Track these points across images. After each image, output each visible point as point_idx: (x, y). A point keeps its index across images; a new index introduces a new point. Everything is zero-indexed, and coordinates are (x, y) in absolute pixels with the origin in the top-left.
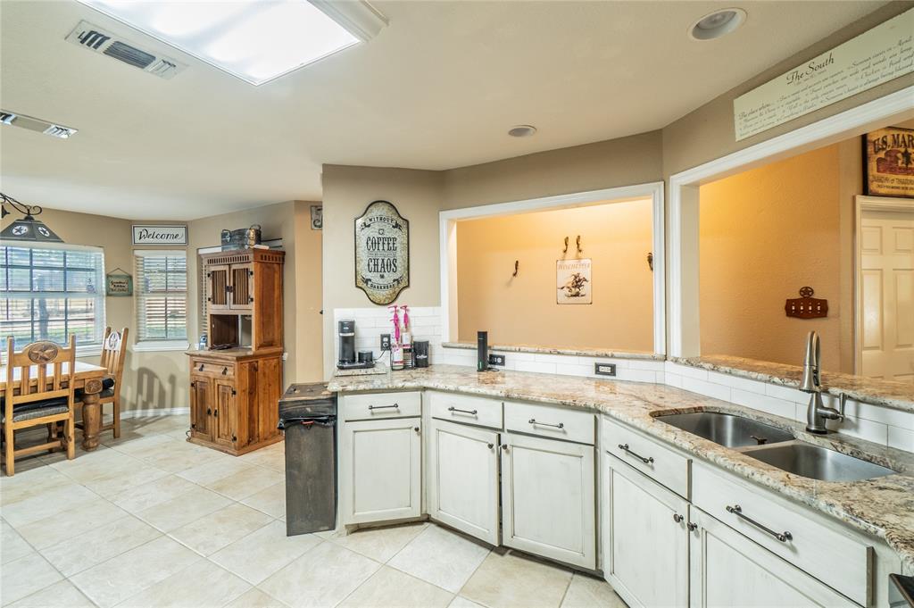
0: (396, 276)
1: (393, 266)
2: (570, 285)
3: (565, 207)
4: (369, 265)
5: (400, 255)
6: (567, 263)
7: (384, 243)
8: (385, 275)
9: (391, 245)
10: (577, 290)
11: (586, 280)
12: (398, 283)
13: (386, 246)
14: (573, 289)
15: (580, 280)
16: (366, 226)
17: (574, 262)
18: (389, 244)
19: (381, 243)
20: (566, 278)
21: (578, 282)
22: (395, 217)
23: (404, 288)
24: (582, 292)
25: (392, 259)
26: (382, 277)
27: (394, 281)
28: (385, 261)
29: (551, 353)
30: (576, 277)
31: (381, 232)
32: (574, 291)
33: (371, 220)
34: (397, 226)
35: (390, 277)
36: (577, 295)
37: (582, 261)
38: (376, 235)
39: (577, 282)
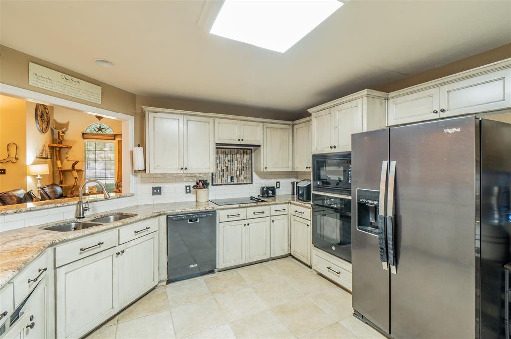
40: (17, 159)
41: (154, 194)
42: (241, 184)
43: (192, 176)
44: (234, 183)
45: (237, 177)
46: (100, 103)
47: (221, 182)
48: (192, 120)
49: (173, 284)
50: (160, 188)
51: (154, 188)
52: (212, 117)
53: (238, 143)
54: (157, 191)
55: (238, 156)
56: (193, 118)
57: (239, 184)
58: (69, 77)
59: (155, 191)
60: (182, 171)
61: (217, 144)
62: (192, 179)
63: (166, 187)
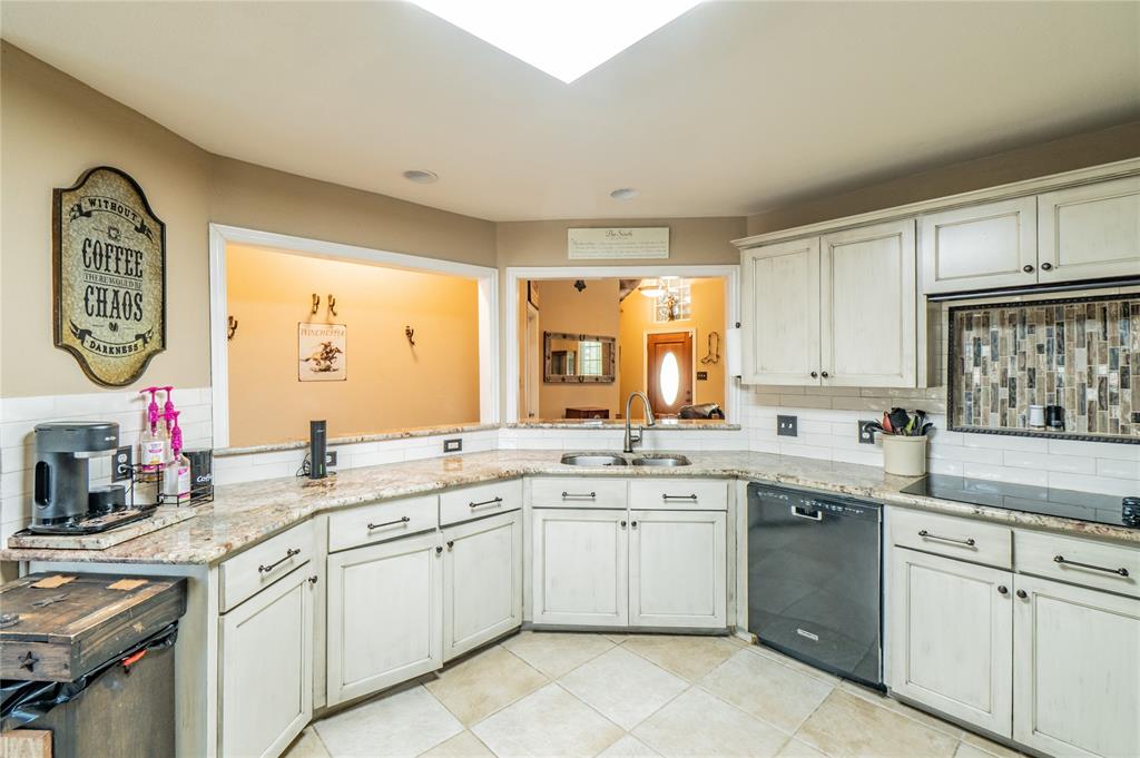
0: (142, 328)
1: (134, 308)
2: (318, 357)
3: (316, 255)
4: (86, 299)
5: (149, 288)
6: (314, 327)
7: (118, 259)
8: (119, 322)
9: (132, 265)
10: (328, 363)
11: (339, 351)
12: (145, 342)
13: (122, 265)
14: (322, 362)
15: (331, 351)
16: (82, 214)
17: (324, 327)
18: (127, 261)
19: (113, 256)
20: (312, 347)
21: (329, 353)
22: (142, 212)
23: (156, 352)
24: (334, 366)
25: (133, 293)
26: (114, 327)
27: (138, 337)
28: (121, 295)
29: (402, 437)
30: (326, 346)
31: (113, 233)
32: (324, 364)
33: (93, 203)
34: (142, 229)
35: (128, 330)
36: (327, 369)
37: (335, 327)
38: (105, 239)
39: (327, 353)
40: (718, 356)
41: (781, 432)
42: (1114, 440)
43: (880, 394)
44: (1069, 431)
45: (1087, 410)
46: (667, 256)
47: (1004, 423)
48: (845, 240)
49: (767, 651)
50: (793, 420)
51: (781, 419)
52: (905, 217)
53: (1030, 279)
54: (788, 426)
55: (1093, 327)
56: (846, 236)
57: (1099, 439)
58: (616, 231)
59: (783, 425)
60: (816, 382)
61: (929, 296)
62: (877, 404)
63: (807, 419)
